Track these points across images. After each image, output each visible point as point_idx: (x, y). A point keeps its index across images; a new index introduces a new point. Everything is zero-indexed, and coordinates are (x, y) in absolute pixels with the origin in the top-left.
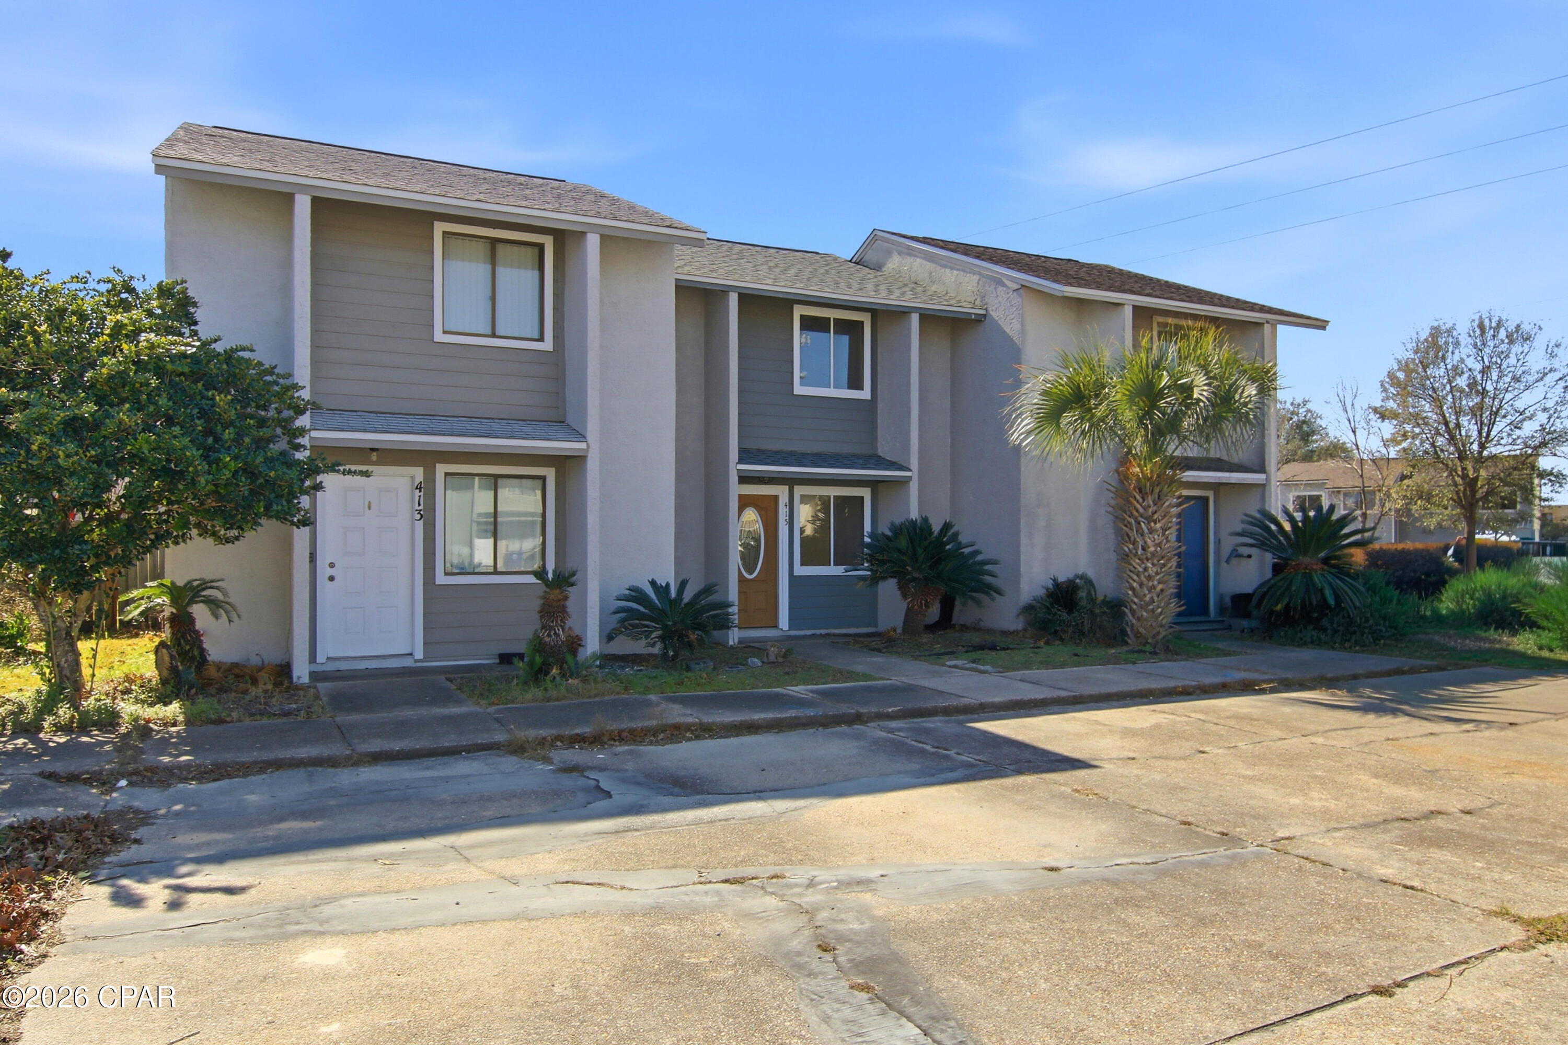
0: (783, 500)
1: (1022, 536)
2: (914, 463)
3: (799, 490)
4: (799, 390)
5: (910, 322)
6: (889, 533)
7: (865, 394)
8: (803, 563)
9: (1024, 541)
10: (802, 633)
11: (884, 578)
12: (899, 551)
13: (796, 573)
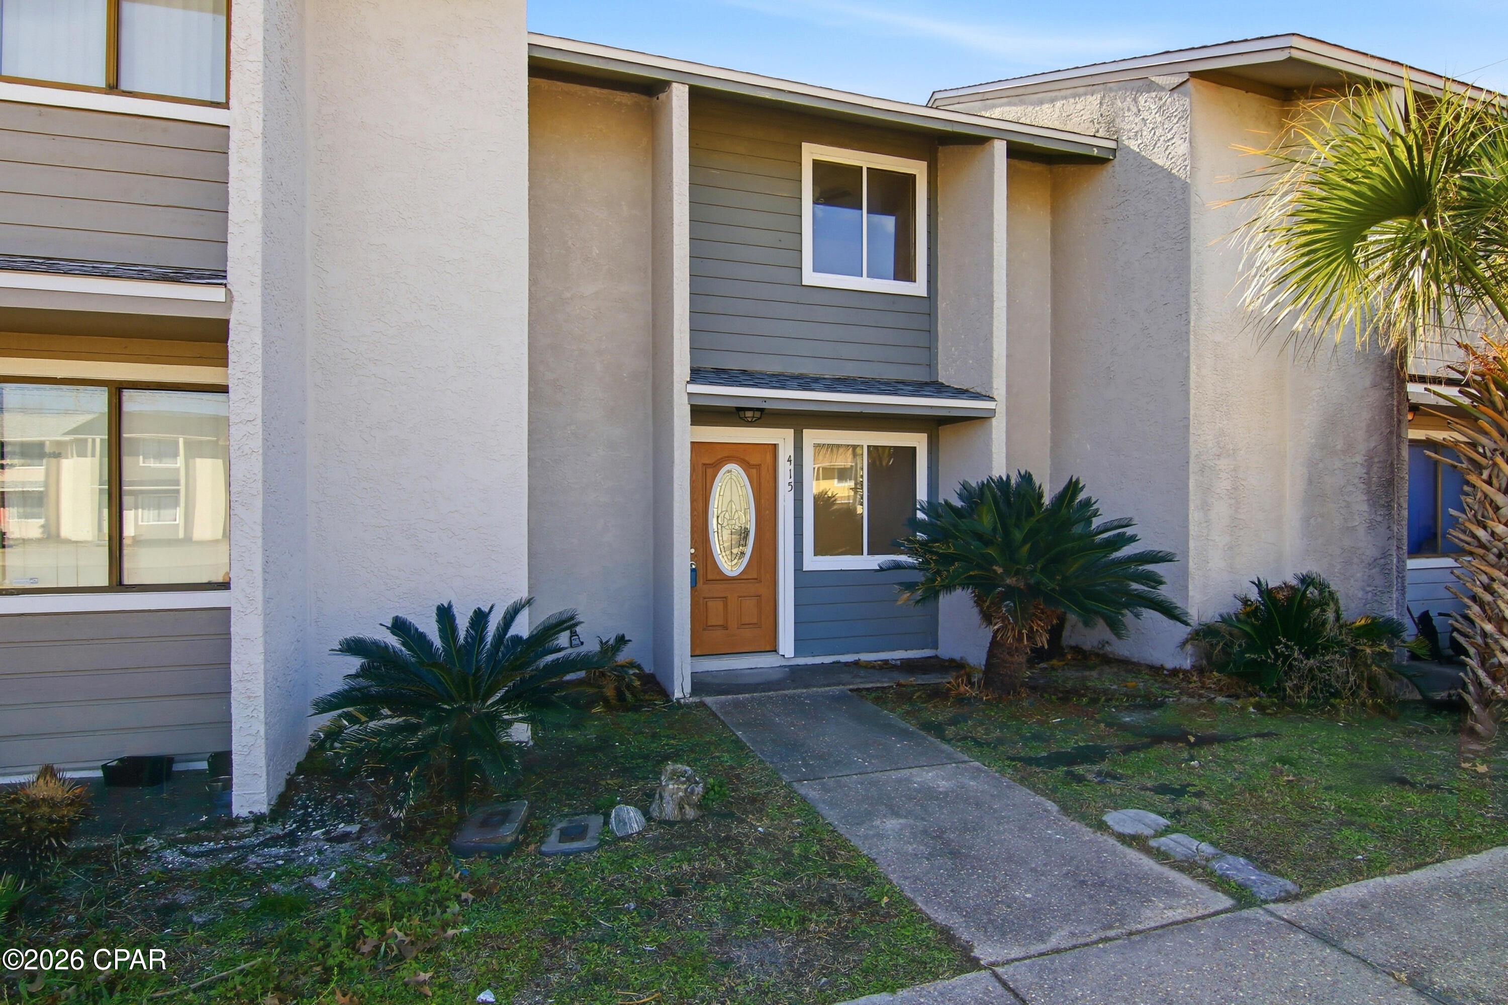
0: (786, 451)
1: (1192, 506)
2: (999, 388)
3: (812, 437)
4: (810, 277)
5: (993, 155)
6: (958, 503)
7: (919, 288)
8: (819, 551)
9: (1194, 515)
10: (818, 660)
11: (949, 588)
12: (979, 537)
13: (807, 567)
